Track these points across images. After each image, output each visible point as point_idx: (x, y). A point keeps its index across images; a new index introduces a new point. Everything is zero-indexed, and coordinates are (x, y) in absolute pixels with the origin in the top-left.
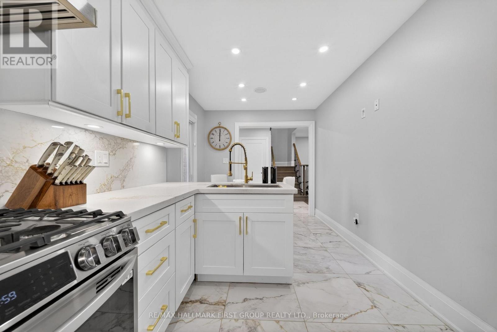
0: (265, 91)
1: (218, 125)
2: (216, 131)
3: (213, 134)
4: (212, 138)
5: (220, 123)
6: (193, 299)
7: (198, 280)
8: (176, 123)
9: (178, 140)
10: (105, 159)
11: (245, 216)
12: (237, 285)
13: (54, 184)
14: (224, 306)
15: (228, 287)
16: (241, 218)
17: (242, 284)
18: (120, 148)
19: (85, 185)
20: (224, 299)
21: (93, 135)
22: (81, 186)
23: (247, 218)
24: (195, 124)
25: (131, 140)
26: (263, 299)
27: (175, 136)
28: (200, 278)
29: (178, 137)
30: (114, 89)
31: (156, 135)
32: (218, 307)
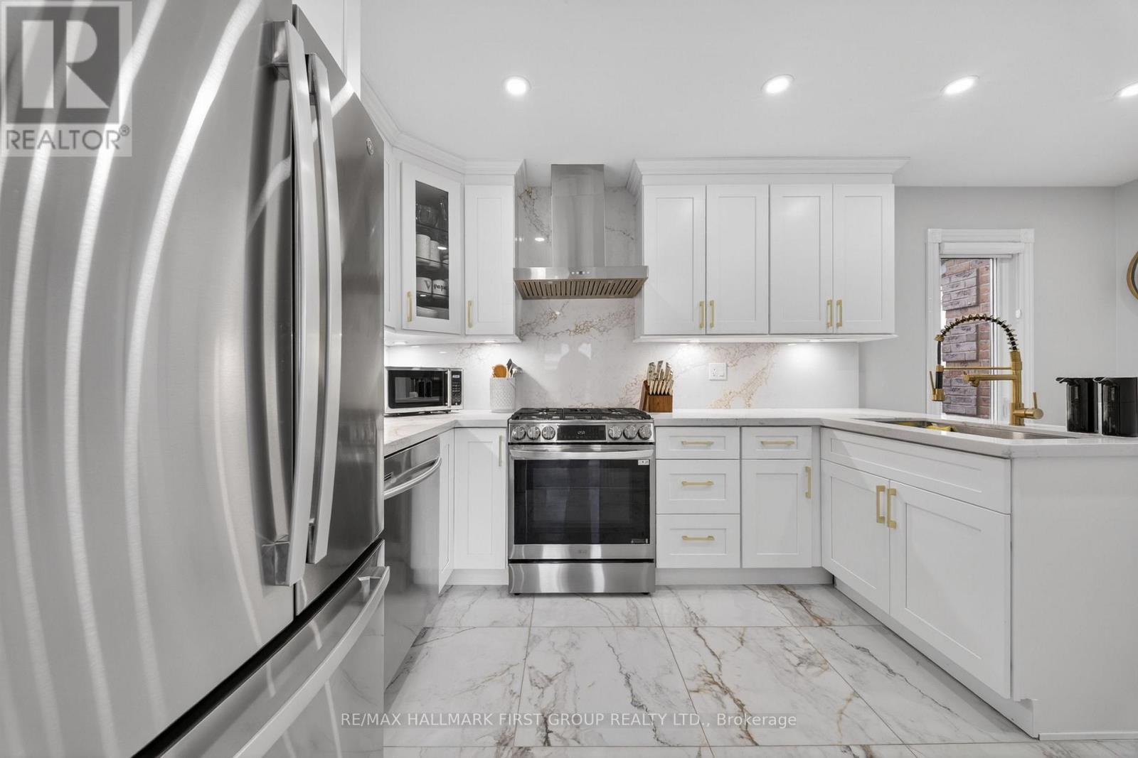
6: (798, 592)
7: (837, 587)
8: (830, 303)
9: (840, 330)
10: (722, 372)
11: (892, 487)
12: (891, 636)
13: (649, 394)
14: (821, 625)
15: (865, 623)
16: (880, 489)
17: (901, 642)
18: (745, 356)
19: (672, 396)
20: (835, 623)
21: (707, 348)
22: (667, 397)
23: (894, 492)
24: (1021, 256)
25: (763, 344)
26: (895, 674)
27: (829, 325)
28: (838, 586)
29: (839, 325)
30: (697, 303)
31: (769, 334)
32: (811, 618)
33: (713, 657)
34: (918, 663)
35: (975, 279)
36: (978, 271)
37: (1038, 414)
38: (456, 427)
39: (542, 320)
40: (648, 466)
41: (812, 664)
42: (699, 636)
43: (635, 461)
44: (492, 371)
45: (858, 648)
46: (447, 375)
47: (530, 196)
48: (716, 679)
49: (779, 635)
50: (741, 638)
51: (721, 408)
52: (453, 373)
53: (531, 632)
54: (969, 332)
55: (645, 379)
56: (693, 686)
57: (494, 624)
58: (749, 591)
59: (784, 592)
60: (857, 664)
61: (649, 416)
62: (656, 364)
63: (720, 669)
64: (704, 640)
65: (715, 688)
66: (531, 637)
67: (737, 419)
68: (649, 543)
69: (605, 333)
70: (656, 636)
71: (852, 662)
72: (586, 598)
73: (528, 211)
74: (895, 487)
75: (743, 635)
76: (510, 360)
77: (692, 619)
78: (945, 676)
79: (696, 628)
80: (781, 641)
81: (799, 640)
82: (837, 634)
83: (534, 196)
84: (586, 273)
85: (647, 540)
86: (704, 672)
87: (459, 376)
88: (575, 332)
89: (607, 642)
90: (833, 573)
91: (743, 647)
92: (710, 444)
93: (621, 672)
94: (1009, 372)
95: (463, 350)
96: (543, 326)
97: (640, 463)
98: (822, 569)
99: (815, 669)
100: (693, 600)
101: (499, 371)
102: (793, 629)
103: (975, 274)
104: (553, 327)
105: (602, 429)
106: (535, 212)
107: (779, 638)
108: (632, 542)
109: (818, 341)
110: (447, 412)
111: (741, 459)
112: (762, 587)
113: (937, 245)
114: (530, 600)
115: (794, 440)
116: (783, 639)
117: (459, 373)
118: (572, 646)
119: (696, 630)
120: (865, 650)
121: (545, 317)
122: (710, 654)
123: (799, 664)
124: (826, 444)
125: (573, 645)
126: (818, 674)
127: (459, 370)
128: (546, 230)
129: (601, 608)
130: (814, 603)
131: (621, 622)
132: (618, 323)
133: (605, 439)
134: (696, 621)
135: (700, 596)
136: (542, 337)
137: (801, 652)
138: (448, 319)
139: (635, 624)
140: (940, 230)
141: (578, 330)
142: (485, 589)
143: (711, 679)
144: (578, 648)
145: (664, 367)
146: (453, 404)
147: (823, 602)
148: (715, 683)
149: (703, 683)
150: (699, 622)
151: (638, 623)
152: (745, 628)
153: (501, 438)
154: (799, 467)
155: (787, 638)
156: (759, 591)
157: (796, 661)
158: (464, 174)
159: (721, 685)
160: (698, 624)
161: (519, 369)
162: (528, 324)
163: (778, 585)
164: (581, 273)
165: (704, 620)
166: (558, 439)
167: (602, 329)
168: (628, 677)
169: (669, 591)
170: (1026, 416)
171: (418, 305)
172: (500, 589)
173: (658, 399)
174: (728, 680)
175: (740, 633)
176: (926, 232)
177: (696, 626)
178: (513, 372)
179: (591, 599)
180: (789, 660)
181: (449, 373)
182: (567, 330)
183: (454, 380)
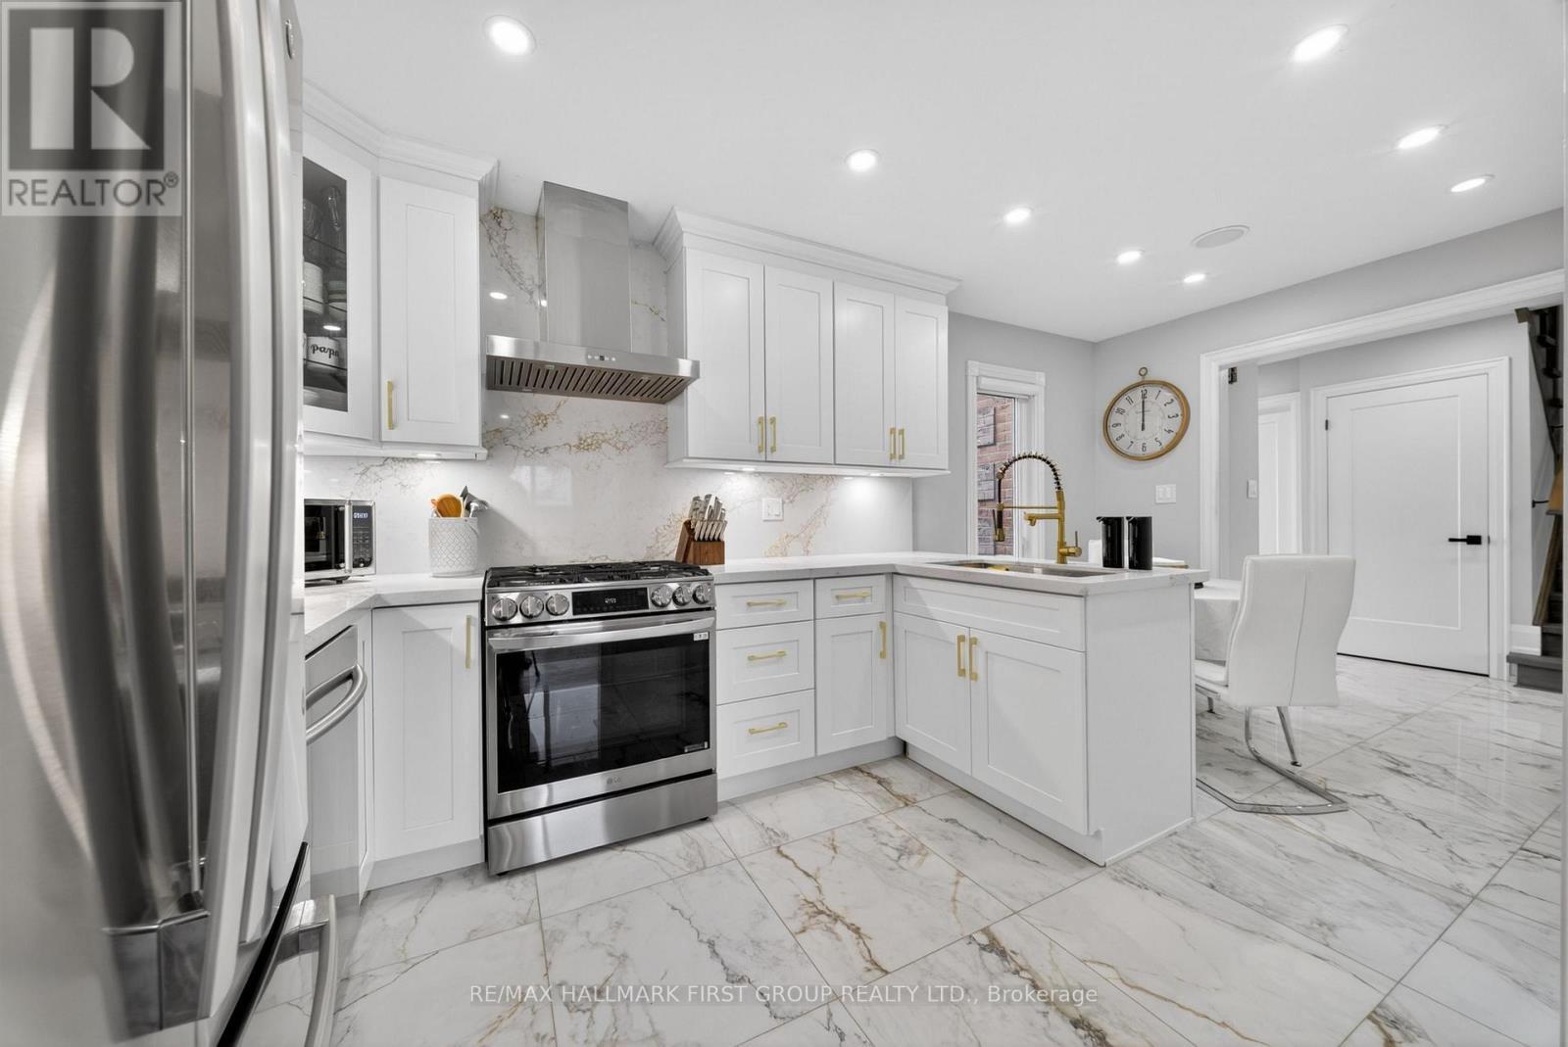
0: (1242, 232)
1: (1139, 379)
2: (1130, 401)
3: (1121, 412)
4: (1117, 425)
5: (1143, 373)
6: (874, 772)
7: (910, 756)
8: (893, 431)
9: (903, 463)
10: (777, 510)
11: (972, 636)
12: (970, 798)
13: (694, 540)
14: (907, 805)
15: (947, 791)
16: (961, 639)
17: (981, 802)
18: (803, 490)
19: (723, 543)
20: (918, 799)
21: (760, 478)
22: (717, 543)
23: (974, 642)
24: (1036, 398)
25: (821, 476)
26: (986, 839)
27: (892, 457)
28: (911, 754)
29: (901, 457)
30: (754, 420)
31: (835, 464)
32: (896, 800)
33: (807, 878)
34: (1000, 821)
35: (992, 418)
36: (995, 410)
37: (1078, 553)
38: (379, 606)
39: (523, 425)
40: (708, 640)
41: (910, 853)
42: (787, 857)
43: (691, 635)
44: (432, 508)
45: (947, 820)
46: (343, 512)
47: (499, 223)
48: (821, 908)
49: (870, 829)
50: (832, 845)
51: (776, 556)
52: (356, 509)
53: (545, 928)
54: (988, 471)
55: (687, 519)
56: (795, 926)
57: (472, 936)
58: (824, 783)
59: (861, 774)
60: (951, 839)
61: (706, 570)
62: (702, 499)
63: (820, 891)
64: (792, 860)
65: (823, 918)
66: (546, 937)
67: (811, 570)
68: (709, 747)
69: (625, 450)
70: (731, 873)
71: (947, 838)
72: (621, 848)
73: (495, 245)
74: (976, 636)
75: (833, 840)
76: (466, 489)
77: (771, 838)
78: (1025, 829)
79: (779, 847)
80: (874, 835)
81: (891, 829)
82: (924, 811)
83: (505, 223)
84: (610, 360)
85: (706, 744)
86: (804, 902)
87: (365, 515)
88: (578, 447)
89: (668, 904)
90: (903, 738)
91: (836, 856)
92: (780, 605)
93: (701, 941)
94: (1056, 511)
95: (368, 469)
96: (523, 435)
97: (697, 638)
98: (896, 738)
99: (916, 858)
100: (765, 812)
101: (446, 507)
102: (882, 817)
103: (992, 412)
104: (542, 438)
105: (642, 593)
106: (508, 250)
107: (871, 832)
108: (686, 751)
109: (878, 475)
110: (339, 581)
111: (815, 619)
112: (837, 774)
113: (975, 379)
114: (529, 876)
115: (868, 591)
116: (875, 833)
117: (368, 510)
118: (618, 927)
119: (779, 851)
120: (954, 821)
121: (528, 421)
122: (804, 876)
123: (899, 858)
124: (899, 596)
125: (619, 924)
126: (920, 863)
127: (368, 504)
128: (527, 282)
129: (646, 858)
130: (894, 781)
131: (681, 869)
132: (643, 438)
133: (647, 608)
134: (775, 838)
135: (771, 804)
136: (523, 452)
137: (897, 842)
138: (346, 411)
139: (701, 866)
140: (978, 363)
141: (583, 445)
142: (439, 880)
143: (815, 909)
144: (629, 929)
145: (712, 502)
146: (356, 566)
147: (901, 777)
148: (821, 912)
149: (806, 917)
150: (780, 839)
151: (704, 863)
152: (832, 831)
153: (469, 619)
154: (872, 623)
155: (879, 829)
156: (834, 780)
157: (895, 855)
158: (378, 157)
159: (828, 912)
160: (779, 842)
161: (483, 503)
162: (497, 430)
163: (852, 768)
164: (602, 358)
165: (785, 835)
166: (575, 613)
167: (620, 445)
168: (711, 944)
169: (733, 807)
170: (1069, 554)
171: (305, 384)
172: (467, 873)
173: (708, 546)
174: (835, 904)
175: (829, 839)
176: (966, 363)
177: (777, 845)
178: (472, 509)
179: (628, 847)
180: (888, 856)
181: (347, 510)
182: (565, 445)
183: (355, 522)
